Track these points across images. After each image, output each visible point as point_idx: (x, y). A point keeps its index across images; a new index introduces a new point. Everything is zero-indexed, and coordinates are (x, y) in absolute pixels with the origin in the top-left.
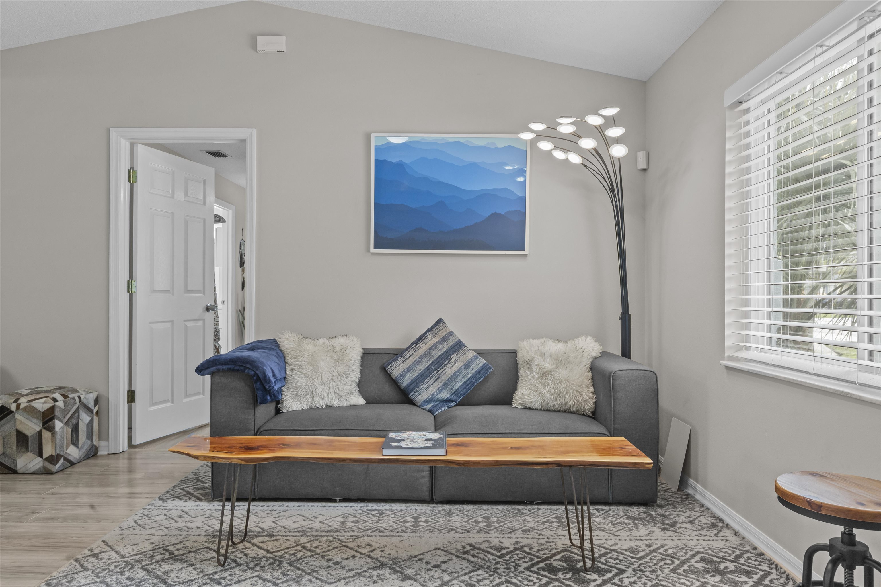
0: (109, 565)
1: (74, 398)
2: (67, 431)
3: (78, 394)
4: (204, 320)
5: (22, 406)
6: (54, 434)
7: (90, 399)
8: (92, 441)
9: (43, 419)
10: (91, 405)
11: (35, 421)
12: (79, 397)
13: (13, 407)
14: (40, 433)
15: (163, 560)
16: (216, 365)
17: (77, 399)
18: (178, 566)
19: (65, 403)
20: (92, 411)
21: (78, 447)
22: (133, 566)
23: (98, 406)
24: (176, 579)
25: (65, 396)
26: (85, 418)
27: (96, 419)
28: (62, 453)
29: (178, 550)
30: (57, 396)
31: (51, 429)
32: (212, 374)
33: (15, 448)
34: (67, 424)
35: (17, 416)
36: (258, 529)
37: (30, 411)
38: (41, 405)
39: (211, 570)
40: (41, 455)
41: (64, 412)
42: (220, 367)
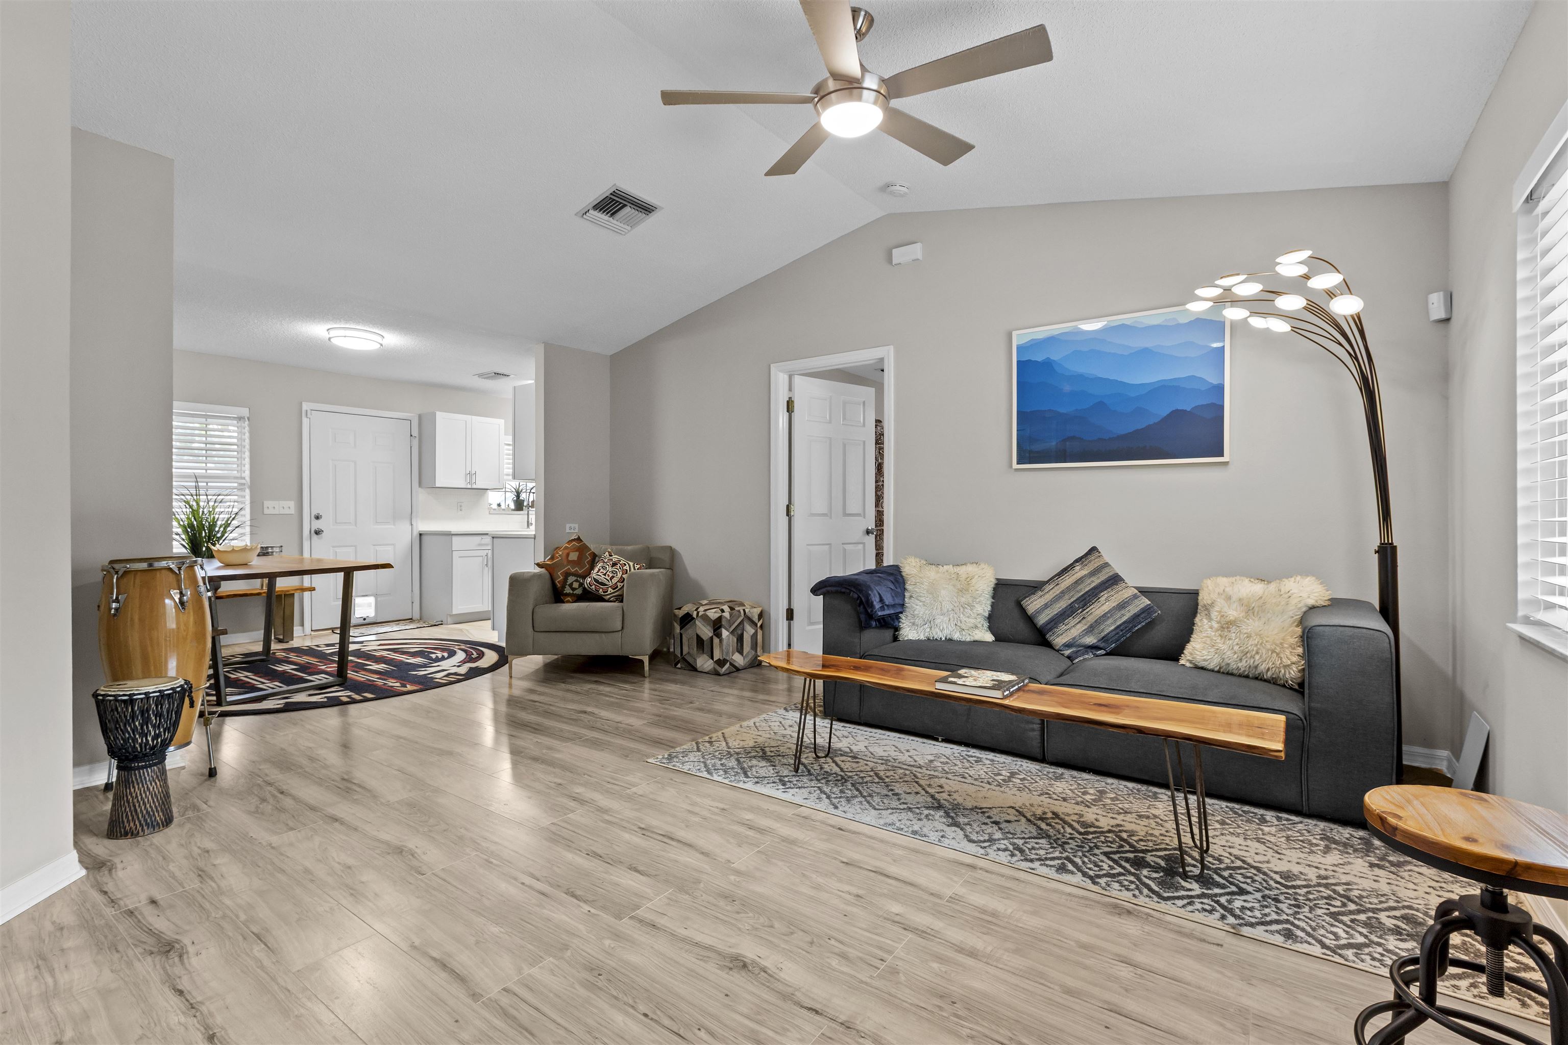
0: (716, 751)
1: (739, 611)
2: (733, 641)
3: (744, 608)
4: (864, 544)
5: (700, 614)
6: (721, 641)
7: (754, 613)
8: (756, 651)
9: (714, 626)
10: (755, 619)
11: (709, 627)
12: (744, 610)
13: (695, 615)
14: (712, 638)
15: (754, 757)
16: (826, 586)
17: (742, 612)
18: (763, 763)
19: (731, 615)
20: (756, 625)
21: (742, 655)
22: (731, 756)
23: (761, 621)
24: (755, 773)
25: (732, 609)
26: (749, 630)
27: (760, 633)
28: (728, 658)
29: (771, 752)
30: (726, 608)
31: (719, 635)
32: (824, 594)
33: (695, 649)
34: (732, 633)
35: (697, 622)
36: (848, 750)
37: (705, 618)
38: (713, 614)
39: (786, 773)
40: (712, 658)
41: (730, 623)
42: (829, 588)
